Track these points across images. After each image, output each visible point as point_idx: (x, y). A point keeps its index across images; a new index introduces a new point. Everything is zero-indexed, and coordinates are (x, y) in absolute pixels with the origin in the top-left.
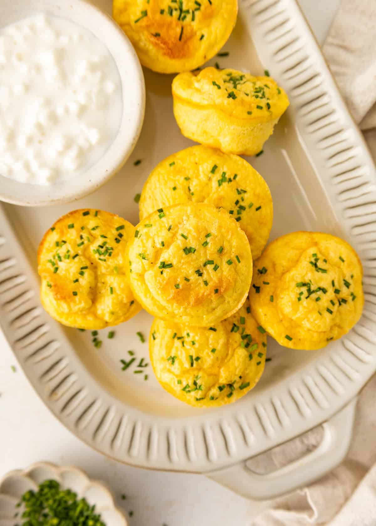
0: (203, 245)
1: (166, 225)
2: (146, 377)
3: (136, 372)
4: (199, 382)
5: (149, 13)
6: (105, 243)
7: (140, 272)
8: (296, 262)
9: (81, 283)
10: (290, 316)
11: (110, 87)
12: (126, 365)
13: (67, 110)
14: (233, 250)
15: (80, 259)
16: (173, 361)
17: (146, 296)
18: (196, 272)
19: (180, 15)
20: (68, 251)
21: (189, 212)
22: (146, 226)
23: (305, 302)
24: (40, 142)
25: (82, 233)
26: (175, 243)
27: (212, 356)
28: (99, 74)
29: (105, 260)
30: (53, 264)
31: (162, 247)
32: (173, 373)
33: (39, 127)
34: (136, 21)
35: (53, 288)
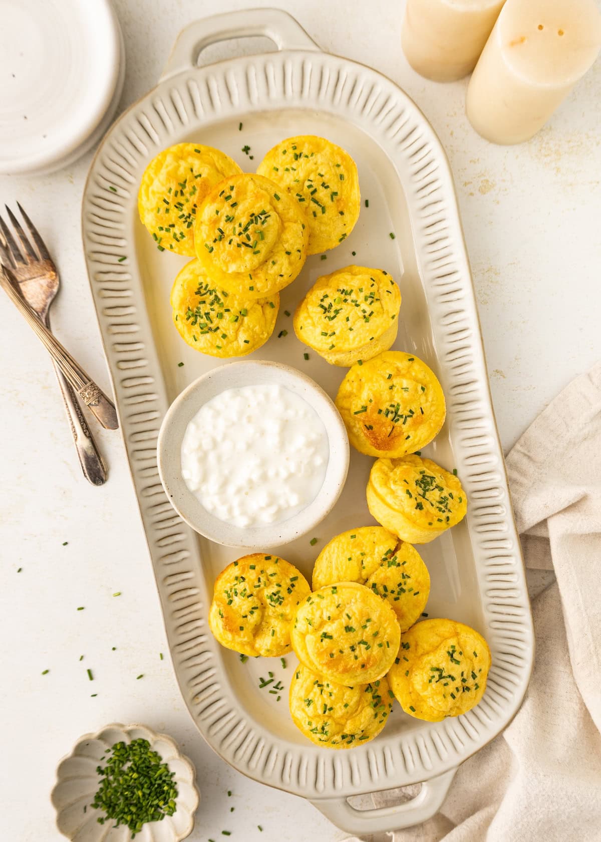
0: (362, 627)
1: (336, 603)
2: (279, 698)
3: (271, 692)
4: (326, 728)
5: (368, 411)
6: (278, 592)
7: (304, 632)
8: (436, 648)
9: (248, 620)
10: (418, 691)
11: (318, 461)
12: (264, 683)
13: (277, 474)
14: (386, 636)
15: (253, 599)
16: (309, 704)
17: (302, 650)
18: (351, 647)
19: (394, 418)
20: (245, 590)
21: (358, 596)
22: (319, 596)
23: (434, 684)
24: (247, 494)
25: (260, 576)
26: (339, 620)
27: (344, 710)
28: (312, 450)
29: (275, 607)
30: (229, 596)
31: (328, 620)
32: (306, 713)
33: (250, 482)
34: (356, 413)
35: (224, 619)
